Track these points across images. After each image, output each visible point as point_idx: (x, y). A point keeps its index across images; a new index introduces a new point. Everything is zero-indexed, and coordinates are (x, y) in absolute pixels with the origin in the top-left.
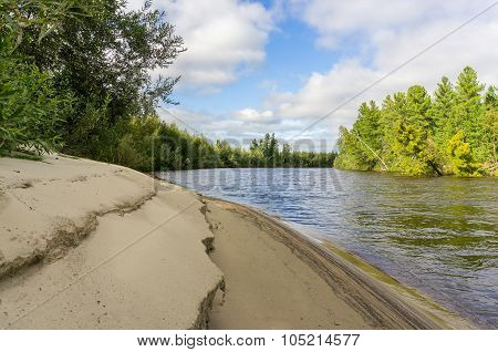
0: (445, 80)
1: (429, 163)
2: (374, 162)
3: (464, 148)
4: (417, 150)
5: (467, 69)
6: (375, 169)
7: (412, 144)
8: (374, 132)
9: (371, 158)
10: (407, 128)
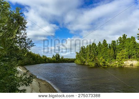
0: (100, 42)
1: (96, 63)
2: (85, 62)
3: (103, 60)
4: (93, 61)
5: (105, 40)
6: (85, 64)
7: (92, 59)
8: (84, 54)
9: (84, 61)
10: (91, 55)
